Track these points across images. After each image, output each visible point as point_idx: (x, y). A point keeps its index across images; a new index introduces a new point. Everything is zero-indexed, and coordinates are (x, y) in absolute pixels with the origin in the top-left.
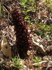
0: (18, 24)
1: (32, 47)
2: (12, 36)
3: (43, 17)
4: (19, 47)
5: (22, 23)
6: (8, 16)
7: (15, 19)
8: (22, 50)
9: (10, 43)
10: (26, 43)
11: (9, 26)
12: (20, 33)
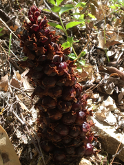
0: (48, 73)
1: (93, 144)
2: (23, 107)
3: (113, 41)
4: (48, 149)
5: (60, 69)
6: (10, 42)
7: (33, 52)
8: (60, 158)
9: (19, 134)
10: (75, 135)
11: (12, 74)
12: (53, 105)
